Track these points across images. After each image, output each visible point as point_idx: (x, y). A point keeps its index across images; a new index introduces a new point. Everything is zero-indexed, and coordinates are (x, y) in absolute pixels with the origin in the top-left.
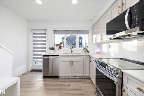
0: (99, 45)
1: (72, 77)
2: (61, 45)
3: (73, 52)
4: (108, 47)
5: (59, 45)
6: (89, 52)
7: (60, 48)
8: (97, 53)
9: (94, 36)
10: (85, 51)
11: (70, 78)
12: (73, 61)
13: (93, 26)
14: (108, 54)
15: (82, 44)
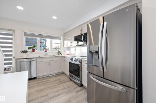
0: (69, 48)
1: (49, 75)
2: (34, 48)
3: (47, 54)
4: (75, 50)
5: (32, 48)
6: (61, 54)
7: (33, 51)
8: (67, 54)
9: (66, 42)
10: (58, 53)
11: (47, 77)
12: (51, 61)
13: (64, 34)
14: (75, 54)
15: (46, 47)
